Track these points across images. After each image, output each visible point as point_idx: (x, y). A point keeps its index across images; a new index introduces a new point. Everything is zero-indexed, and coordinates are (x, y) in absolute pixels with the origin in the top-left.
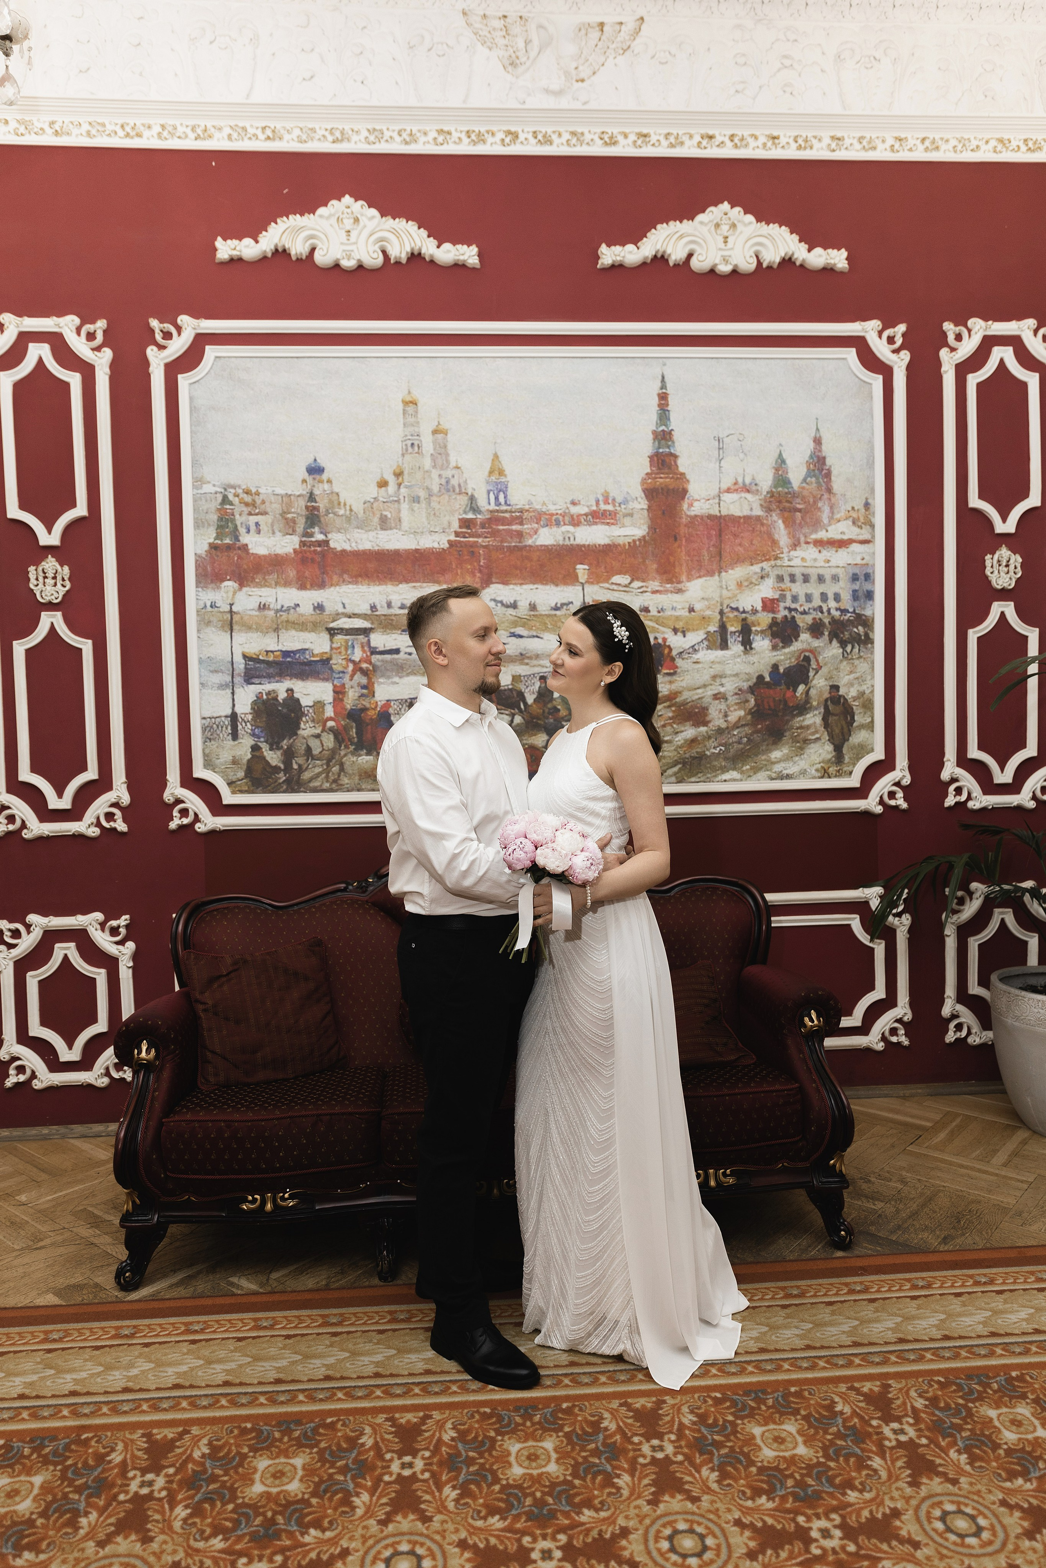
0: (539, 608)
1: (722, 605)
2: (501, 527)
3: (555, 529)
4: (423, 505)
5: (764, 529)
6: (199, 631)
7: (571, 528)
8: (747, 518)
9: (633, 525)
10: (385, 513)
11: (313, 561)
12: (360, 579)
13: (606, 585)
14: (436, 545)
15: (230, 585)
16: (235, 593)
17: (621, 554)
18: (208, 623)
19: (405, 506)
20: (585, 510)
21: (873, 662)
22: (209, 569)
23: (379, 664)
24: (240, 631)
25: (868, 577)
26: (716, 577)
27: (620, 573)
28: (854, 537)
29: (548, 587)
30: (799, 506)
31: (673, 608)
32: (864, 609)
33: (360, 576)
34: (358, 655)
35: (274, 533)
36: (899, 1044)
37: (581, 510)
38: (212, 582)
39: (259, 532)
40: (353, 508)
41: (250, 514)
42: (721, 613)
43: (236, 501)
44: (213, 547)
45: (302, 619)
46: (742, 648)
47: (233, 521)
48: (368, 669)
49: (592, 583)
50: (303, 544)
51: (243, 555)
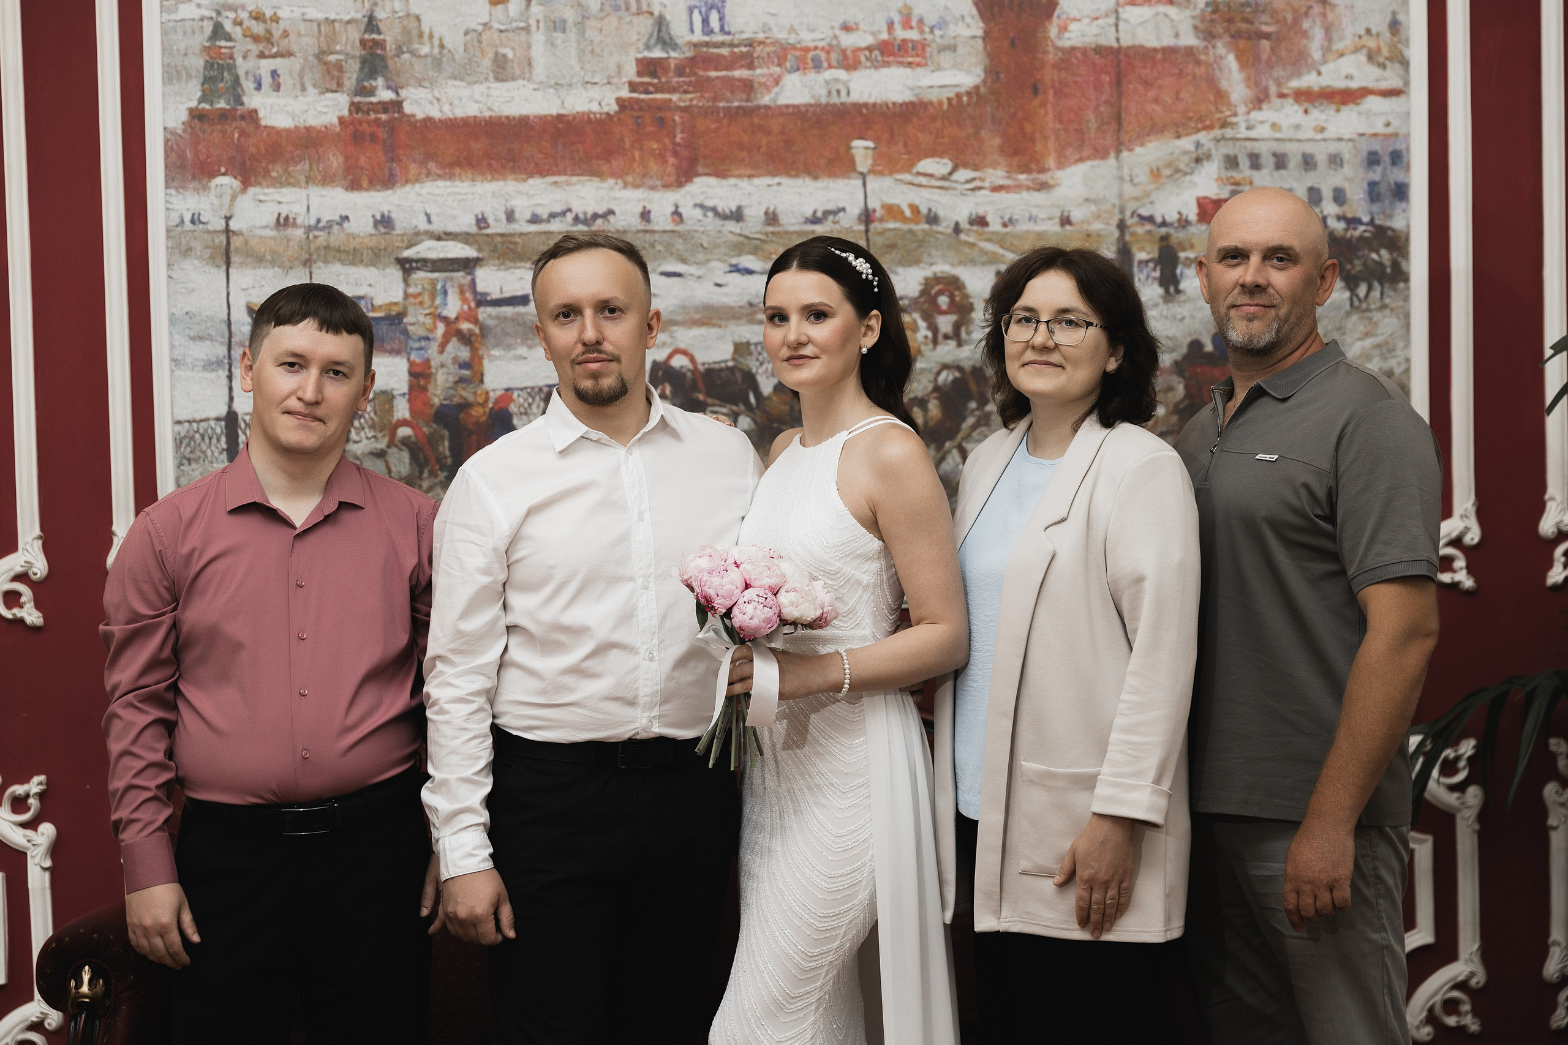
0: (783, 219)
1: (1122, 211)
2: (713, 74)
3: (812, 75)
4: (572, 35)
5: (1200, 71)
6: (169, 265)
7: (841, 74)
8: (1169, 52)
9: (957, 66)
10: (502, 50)
11: (373, 137)
12: (457, 170)
13: (907, 177)
14: (595, 107)
15: (225, 182)
16: (234, 197)
17: (933, 119)
18: (187, 252)
19: (538, 38)
20: (868, 40)
21: (1407, 316)
22: (189, 155)
23: (491, 323)
24: (242, 265)
25: (1397, 158)
26: (1112, 160)
27: (932, 153)
28: (1371, 85)
29: (799, 182)
30: (1265, 29)
31: (1032, 219)
32: (1390, 217)
33: (458, 164)
34: (453, 307)
35: (303, 89)
36: (1461, 1029)
37: (862, 39)
38: (194, 178)
39: (277, 87)
40: (446, 42)
41: (262, 56)
42: (1122, 226)
43: (237, 32)
44: (196, 115)
45: (353, 244)
46: (1160, 291)
47: (232, 68)
48: (471, 333)
49: (881, 173)
50: (355, 107)
51: (250, 129)
